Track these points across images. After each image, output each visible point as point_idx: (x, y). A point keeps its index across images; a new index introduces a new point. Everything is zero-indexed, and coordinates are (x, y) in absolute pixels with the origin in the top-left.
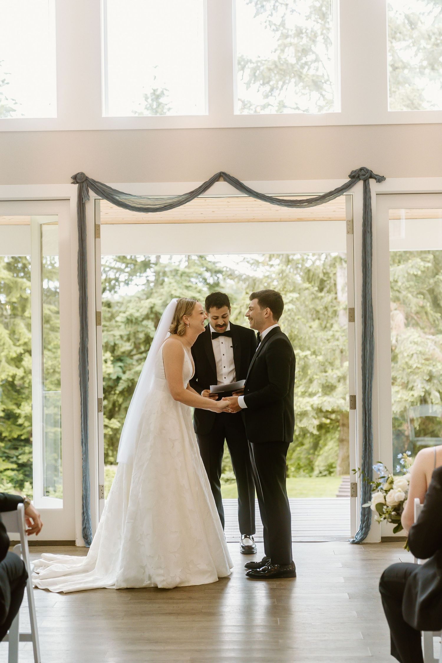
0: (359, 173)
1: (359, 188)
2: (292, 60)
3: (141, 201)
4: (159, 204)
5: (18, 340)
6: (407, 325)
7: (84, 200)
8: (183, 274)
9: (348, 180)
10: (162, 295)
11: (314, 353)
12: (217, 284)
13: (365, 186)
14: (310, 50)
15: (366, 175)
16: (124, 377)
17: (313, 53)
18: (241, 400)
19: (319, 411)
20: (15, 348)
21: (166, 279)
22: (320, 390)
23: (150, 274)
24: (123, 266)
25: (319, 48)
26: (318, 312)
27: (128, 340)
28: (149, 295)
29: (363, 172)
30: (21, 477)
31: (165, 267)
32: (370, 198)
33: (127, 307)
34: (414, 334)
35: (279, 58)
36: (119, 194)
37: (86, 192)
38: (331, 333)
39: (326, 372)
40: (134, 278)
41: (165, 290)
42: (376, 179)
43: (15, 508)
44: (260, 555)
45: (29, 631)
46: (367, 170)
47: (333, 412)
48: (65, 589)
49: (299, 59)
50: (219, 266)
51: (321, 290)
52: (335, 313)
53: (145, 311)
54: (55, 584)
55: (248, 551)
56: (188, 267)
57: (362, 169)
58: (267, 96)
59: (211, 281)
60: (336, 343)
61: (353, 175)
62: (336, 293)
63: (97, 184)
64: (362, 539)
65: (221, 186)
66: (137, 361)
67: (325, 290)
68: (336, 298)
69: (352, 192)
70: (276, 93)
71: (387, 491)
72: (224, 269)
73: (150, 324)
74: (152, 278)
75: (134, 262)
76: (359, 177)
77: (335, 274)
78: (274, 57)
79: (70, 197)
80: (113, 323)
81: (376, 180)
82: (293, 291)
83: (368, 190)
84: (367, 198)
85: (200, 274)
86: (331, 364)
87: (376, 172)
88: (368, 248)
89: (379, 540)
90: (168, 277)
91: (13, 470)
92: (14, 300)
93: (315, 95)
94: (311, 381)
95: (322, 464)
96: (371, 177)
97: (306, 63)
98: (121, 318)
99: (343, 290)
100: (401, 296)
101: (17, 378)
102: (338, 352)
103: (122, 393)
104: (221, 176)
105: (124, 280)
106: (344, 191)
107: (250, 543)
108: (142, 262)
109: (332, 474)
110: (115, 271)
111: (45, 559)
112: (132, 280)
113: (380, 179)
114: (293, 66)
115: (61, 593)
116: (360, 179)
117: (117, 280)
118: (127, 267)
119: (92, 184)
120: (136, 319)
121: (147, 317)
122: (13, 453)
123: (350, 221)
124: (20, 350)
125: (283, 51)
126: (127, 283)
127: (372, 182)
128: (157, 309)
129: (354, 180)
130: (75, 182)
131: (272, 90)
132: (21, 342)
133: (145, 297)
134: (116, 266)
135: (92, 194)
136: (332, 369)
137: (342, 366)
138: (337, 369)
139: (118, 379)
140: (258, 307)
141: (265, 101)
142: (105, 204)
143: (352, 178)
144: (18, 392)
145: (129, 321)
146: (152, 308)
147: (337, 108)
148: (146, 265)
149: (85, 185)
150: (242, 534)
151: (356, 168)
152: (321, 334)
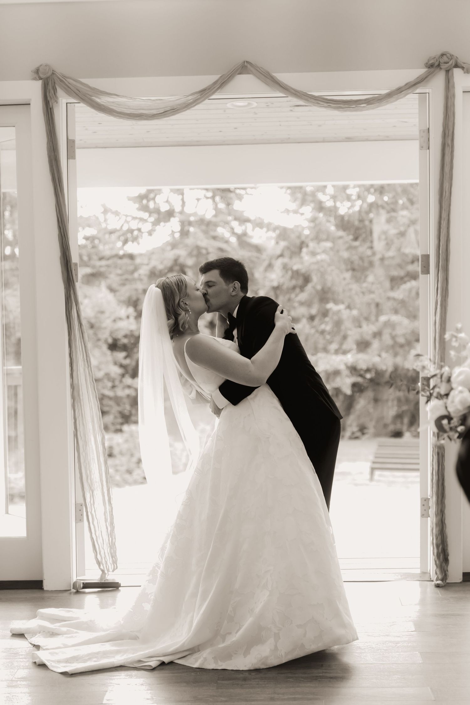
0: (440, 60)
4: (157, 108)
7: (50, 103)
8: (209, 224)
9: (422, 71)
10: (186, 246)
11: (349, 307)
12: (245, 234)
13: (447, 78)
15: (450, 63)
19: (353, 370)
21: (192, 229)
22: (355, 347)
23: (175, 224)
24: (145, 215)
26: (352, 263)
28: (174, 246)
29: (445, 59)
31: (190, 215)
32: (454, 96)
33: (150, 259)
36: (101, 95)
37: (52, 92)
38: (365, 285)
40: (158, 228)
41: (190, 241)
42: (463, 68)
46: (451, 56)
47: (368, 370)
50: (246, 214)
51: (356, 239)
52: (371, 264)
53: (169, 263)
56: (215, 216)
57: (443, 55)
59: (239, 230)
60: (372, 296)
61: (431, 62)
62: (372, 242)
63: (68, 80)
67: (360, 239)
68: (372, 248)
69: (428, 88)
72: (252, 218)
74: (178, 228)
75: (157, 211)
76: (439, 65)
77: (371, 221)
79: (30, 100)
80: (136, 275)
81: (463, 70)
82: (327, 240)
83: (451, 84)
84: (449, 97)
85: (227, 223)
86: (367, 319)
90: (193, 226)
94: (345, 337)
96: (456, 66)
98: (143, 271)
99: (379, 238)
102: (373, 307)
104: (245, 65)
105: (147, 230)
106: (417, 85)
108: (166, 211)
109: (366, 436)
110: (137, 221)
112: (155, 230)
116: (441, 68)
117: (139, 230)
118: (150, 216)
119: (61, 81)
120: (160, 271)
123: (424, 132)
126: (150, 233)
127: (457, 73)
128: (181, 260)
129: (432, 70)
130: (37, 78)
133: (169, 248)
134: (138, 217)
135: (62, 96)
136: (368, 325)
137: (377, 320)
138: (373, 324)
143: (429, 68)
146: (176, 261)
148: (170, 214)
149: (51, 82)
151: (434, 51)
152: (355, 287)
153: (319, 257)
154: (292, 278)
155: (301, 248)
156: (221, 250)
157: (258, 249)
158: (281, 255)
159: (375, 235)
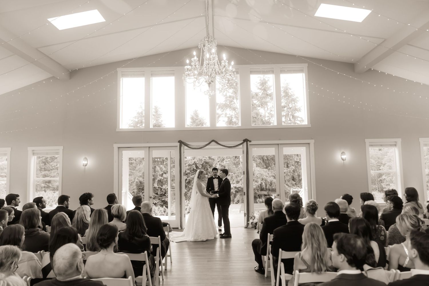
1: (245, 143)
2: (228, 103)
3: (195, 147)
4: (199, 147)
5: (162, 170)
6: (257, 167)
7: (181, 147)
9: (243, 142)
11: (234, 173)
14: (233, 101)
16: (188, 179)
17: (233, 102)
18: (218, 195)
19: (236, 187)
20: (161, 172)
22: (236, 183)
25: (235, 101)
26: (235, 163)
27: (189, 170)
30: (162, 204)
32: (248, 146)
34: (258, 169)
35: (225, 103)
36: (189, 145)
37: (181, 145)
39: (237, 178)
43: (166, 226)
44: (223, 232)
45: (169, 254)
47: (239, 188)
48: (177, 242)
49: (230, 103)
52: (239, 164)
53: (193, 163)
54: (174, 240)
55: (220, 230)
57: (246, 139)
58: (222, 112)
63: (184, 143)
64: (247, 227)
65: (213, 143)
66: (191, 175)
67: (237, 158)
68: (239, 160)
70: (225, 111)
71: (254, 219)
73: (194, 166)
78: (224, 103)
79: (178, 146)
83: (247, 144)
86: (238, 176)
87: (249, 140)
88: (248, 158)
89: (251, 227)
91: (160, 202)
92: (161, 160)
93: (234, 112)
94: (234, 180)
95: (236, 200)
96: (248, 141)
97: (232, 104)
99: (241, 158)
100: (255, 159)
101: (162, 179)
102: (240, 173)
103: (187, 183)
104: (213, 141)
106: (242, 144)
107: (220, 228)
111: (172, 233)
113: (250, 141)
114: (228, 105)
115: (176, 242)
116: (246, 141)
121: (193, 164)
122: (160, 198)
123: (243, 151)
124: (162, 172)
125: (226, 101)
127: (248, 142)
128: (196, 162)
130: (179, 142)
131: (223, 110)
132: (163, 171)
135: (183, 145)
137: (241, 176)
139: (186, 179)
140: (222, 173)
141: (222, 113)
142: (186, 147)
144: (162, 183)
145: (189, 165)
146: (195, 162)
147: (240, 125)
149: (181, 143)
150: (219, 226)
151: (244, 139)
152: (236, 169)
153: (227, 162)
154: (221, 167)
155: (223, 160)
156: (205, 159)
157: (213, 159)
158: (219, 162)
159: (240, 157)
